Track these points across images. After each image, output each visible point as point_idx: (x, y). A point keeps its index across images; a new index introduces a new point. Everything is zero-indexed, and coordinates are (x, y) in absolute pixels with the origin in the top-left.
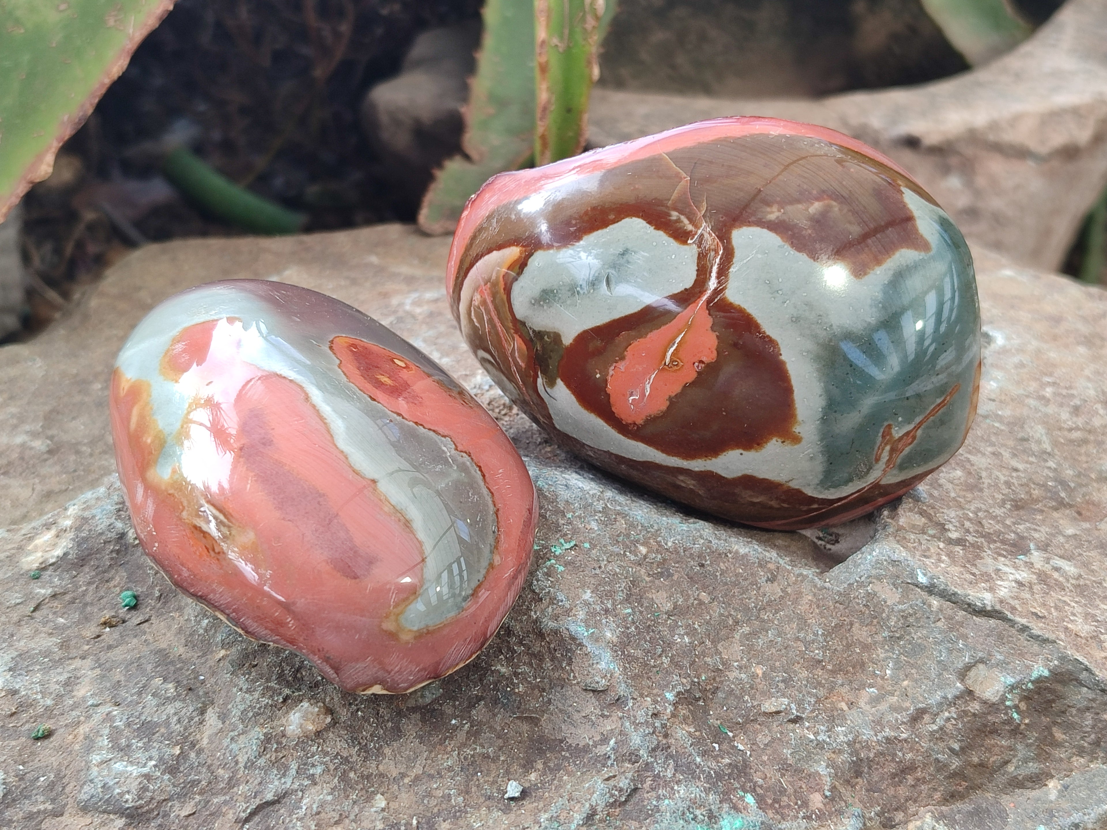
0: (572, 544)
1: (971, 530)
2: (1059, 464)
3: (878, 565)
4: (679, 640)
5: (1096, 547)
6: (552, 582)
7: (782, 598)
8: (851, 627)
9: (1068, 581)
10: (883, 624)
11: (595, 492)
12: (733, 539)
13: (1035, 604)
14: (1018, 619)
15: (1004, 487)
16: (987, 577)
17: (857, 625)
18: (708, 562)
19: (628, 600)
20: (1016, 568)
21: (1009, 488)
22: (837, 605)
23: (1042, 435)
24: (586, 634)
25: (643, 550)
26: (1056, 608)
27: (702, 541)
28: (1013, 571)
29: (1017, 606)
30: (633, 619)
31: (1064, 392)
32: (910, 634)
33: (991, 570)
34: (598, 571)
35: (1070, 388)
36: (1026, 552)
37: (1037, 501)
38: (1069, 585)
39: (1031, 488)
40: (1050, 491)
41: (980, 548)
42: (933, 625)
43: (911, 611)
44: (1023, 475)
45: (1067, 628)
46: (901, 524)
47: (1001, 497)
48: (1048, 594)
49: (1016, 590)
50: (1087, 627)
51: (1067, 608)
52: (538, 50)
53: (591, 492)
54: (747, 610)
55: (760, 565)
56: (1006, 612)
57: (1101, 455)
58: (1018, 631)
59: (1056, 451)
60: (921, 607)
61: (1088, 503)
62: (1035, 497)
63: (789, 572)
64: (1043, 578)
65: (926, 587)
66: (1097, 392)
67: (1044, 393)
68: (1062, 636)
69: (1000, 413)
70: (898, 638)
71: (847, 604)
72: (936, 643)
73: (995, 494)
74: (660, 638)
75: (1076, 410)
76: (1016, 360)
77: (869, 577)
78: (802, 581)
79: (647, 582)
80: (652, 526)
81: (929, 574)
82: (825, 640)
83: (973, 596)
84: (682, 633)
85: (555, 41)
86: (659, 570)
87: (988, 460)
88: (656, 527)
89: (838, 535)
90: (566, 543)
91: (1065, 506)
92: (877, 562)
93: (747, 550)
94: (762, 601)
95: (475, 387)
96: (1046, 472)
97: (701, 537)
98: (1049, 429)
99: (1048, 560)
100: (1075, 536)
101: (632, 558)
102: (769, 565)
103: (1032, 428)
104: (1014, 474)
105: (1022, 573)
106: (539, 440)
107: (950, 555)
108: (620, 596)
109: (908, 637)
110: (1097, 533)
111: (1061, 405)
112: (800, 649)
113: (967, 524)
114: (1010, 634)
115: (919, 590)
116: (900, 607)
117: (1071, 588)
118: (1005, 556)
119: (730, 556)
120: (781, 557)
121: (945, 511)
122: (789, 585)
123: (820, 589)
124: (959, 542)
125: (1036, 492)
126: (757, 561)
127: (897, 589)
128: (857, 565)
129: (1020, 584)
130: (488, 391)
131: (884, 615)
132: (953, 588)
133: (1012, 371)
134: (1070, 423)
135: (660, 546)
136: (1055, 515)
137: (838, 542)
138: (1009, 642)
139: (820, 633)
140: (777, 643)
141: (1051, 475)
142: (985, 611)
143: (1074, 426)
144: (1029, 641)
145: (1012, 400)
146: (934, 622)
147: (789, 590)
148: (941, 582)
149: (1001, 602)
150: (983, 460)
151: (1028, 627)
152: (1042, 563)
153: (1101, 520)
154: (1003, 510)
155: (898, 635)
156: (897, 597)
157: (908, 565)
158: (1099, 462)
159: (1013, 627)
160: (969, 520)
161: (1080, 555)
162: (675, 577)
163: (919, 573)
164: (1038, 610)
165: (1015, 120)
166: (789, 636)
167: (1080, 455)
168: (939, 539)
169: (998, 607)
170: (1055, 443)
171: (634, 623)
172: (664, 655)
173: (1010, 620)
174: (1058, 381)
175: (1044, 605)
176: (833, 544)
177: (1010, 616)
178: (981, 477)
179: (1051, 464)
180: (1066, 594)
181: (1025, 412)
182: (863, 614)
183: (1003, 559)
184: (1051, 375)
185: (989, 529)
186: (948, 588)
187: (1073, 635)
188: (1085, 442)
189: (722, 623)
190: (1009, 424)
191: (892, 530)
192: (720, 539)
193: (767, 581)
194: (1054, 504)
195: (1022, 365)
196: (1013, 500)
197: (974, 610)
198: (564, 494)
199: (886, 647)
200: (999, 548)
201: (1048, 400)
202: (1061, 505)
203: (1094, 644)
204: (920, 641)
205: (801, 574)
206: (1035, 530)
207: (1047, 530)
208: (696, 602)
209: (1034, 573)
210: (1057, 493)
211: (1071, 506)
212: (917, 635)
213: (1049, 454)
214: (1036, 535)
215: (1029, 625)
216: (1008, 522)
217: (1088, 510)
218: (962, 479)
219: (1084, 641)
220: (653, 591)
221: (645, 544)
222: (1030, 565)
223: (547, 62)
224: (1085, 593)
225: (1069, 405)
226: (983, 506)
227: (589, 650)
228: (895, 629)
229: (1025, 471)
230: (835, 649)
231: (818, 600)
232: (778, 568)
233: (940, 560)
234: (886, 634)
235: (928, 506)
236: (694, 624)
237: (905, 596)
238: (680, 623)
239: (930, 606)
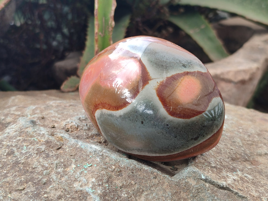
0: (91, 165)
1: (219, 164)
2: (244, 149)
3: (189, 173)
4: (123, 196)
5: (258, 172)
6: (82, 176)
7: (158, 183)
8: (180, 193)
9: (250, 180)
10: (190, 192)
11: (99, 150)
12: (143, 165)
13: (240, 186)
14: (234, 190)
15: (228, 154)
16: (224, 177)
17: (182, 192)
18: (135, 172)
19: (107, 182)
20: (233, 175)
21: (230, 154)
22: (176, 186)
23: (239, 141)
24: (91, 191)
25: (114, 167)
26: (246, 188)
27: (133, 165)
28: (232, 176)
29: (234, 186)
30: (108, 188)
31: (246, 131)
32: (199, 195)
33: (225, 175)
34: (98, 173)
35: (247, 130)
36: (236, 171)
37: (238, 159)
38: (250, 182)
39: (237, 155)
40: (243, 156)
41: (222, 169)
42: (207, 192)
43: (199, 187)
44: (234, 151)
45: (250, 194)
46: (196, 161)
47: (228, 156)
48: (243, 183)
49: (233, 182)
50: (256, 194)
51: (250, 188)
52: (95, 35)
53: (98, 150)
54: (147, 187)
55: (151, 173)
56: (230, 188)
57: (257, 148)
58: (234, 194)
59: (244, 146)
60: (203, 186)
61: (254, 160)
62: (238, 157)
63: (161, 176)
64: (242, 179)
65: (205, 180)
66: (255, 132)
67: (239, 131)
68: (249, 196)
69: (227, 134)
70: (196, 196)
71: (179, 186)
72: (208, 197)
73: (226, 155)
74: (117, 194)
75: (249, 136)
76: (231, 122)
77: (186, 177)
78: (165, 179)
79: (114, 177)
80: (117, 160)
81: (205, 176)
82: (172, 197)
83: (220, 183)
84: (125, 193)
85: (100, 33)
86: (119, 174)
87: (223, 146)
88: (118, 161)
89: (177, 168)
90: (89, 164)
91: (247, 161)
92: (189, 172)
93: (147, 168)
94: (152, 184)
95: (67, 122)
96: (241, 151)
97: (133, 164)
98: (241, 140)
99: (243, 174)
100: (251, 169)
101: (110, 169)
102: (154, 173)
103: (236, 139)
104: (232, 151)
105: (235, 177)
106: (85, 137)
107: (212, 171)
108: (104, 181)
109: (199, 196)
110: (258, 169)
111: (245, 134)
112: (163, 199)
113: (217, 163)
114: (232, 195)
115: (202, 181)
116: (196, 186)
117: (251, 182)
118: (229, 172)
119: (142, 170)
120: (158, 171)
121: (210, 158)
122: (160, 180)
123: (171, 181)
124: (215, 167)
125: (238, 156)
126: (151, 172)
127: (195, 180)
128: (182, 173)
129: (235, 180)
130: (71, 123)
131: (191, 189)
132: (213, 180)
133: (230, 124)
134: (248, 139)
135: (119, 166)
136: (244, 163)
137: (177, 170)
138: (231, 198)
139: (170, 194)
140: (156, 197)
141: (243, 152)
142: (224, 188)
143: (249, 140)
144: (238, 197)
145: (230, 131)
146: (207, 191)
147: (161, 181)
148: (209, 178)
149: (229, 185)
150: (222, 146)
151: (238, 193)
152: (241, 175)
153: (259, 165)
154: (228, 160)
155: (195, 195)
156: (195, 183)
157: (199, 173)
158: (257, 150)
159: (232, 193)
160: (218, 161)
161: (253, 174)
162: (124, 176)
163: (202, 175)
164: (241, 188)
165: (228, 72)
166: (160, 195)
167: (251, 148)
168: (209, 166)
169: (228, 186)
170: (243, 144)
171: (108, 189)
172: (118, 200)
173: (232, 191)
174: (243, 128)
175: (242, 187)
176: (176, 171)
177: (232, 189)
178: (221, 150)
179: (242, 149)
180: (249, 184)
181: (234, 135)
182: (184, 189)
183: (229, 173)
184: (241, 126)
185: (224, 164)
186: (212, 180)
187: (252, 196)
188: (252, 144)
189: (138, 191)
190: (229, 137)
191: (194, 163)
192: (139, 165)
193: (153, 178)
194: (244, 160)
195: (232, 123)
196: (231, 157)
197: (220, 187)
198: (89, 150)
199: (192, 199)
200: (228, 170)
201: (241, 133)
202: (246, 160)
203: (259, 199)
204: (202, 197)
205: (165, 176)
206: (239, 166)
207: (242, 166)
208: (130, 184)
209: (239, 177)
210: (245, 157)
211: (249, 161)
212: (201, 195)
213: (242, 146)
214: (239, 167)
215: (238, 192)
216: (230, 163)
217: (254, 162)
218: (216, 150)
219: (256, 198)
220: (116, 180)
221: (114, 165)
222: (238, 175)
223: (98, 39)
224: (255, 184)
225: (247, 134)
226: (222, 158)
227: (92, 196)
228: (194, 193)
229: (235, 150)
230: (175, 200)
231: (170, 184)
232: (157, 174)
233: (209, 172)
234: (191, 195)
235: (205, 157)
236: (129, 191)
237: (198, 183)
238: (124, 190)
239: (206, 186)
